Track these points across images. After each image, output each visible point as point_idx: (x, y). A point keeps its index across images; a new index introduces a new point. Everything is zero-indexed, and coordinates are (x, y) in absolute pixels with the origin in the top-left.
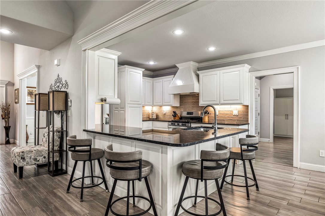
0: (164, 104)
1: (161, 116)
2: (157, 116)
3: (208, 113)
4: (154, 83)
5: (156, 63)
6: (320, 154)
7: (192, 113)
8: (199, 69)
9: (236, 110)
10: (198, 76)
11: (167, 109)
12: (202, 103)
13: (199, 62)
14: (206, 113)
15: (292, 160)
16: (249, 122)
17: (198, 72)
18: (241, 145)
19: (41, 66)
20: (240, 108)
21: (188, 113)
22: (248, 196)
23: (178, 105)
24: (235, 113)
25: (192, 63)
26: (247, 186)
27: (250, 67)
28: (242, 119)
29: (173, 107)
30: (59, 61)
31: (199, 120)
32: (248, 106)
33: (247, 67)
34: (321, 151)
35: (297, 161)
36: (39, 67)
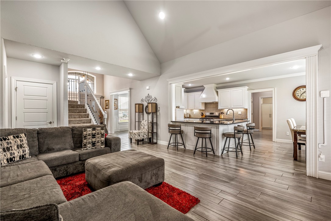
0: (195, 108)
1: (192, 116)
2: (190, 115)
3: (223, 113)
4: (189, 96)
5: (193, 85)
6: (287, 134)
7: (213, 113)
8: (217, 88)
9: (240, 111)
10: (217, 92)
11: (196, 111)
12: (219, 108)
13: (217, 84)
14: (222, 113)
15: (272, 139)
16: (248, 118)
17: (217, 90)
18: (247, 127)
19: (132, 89)
20: (242, 110)
21: (211, 114)
22: (251, 149)
23: (204, 109)
24: (240, 113)
25: (214, 85)
26: (250, 145)
27: (248, 87)
28: (243, 116)
29: (200, 110)
30: (150, 87)
31: (218, 117)
32: (247, 109)
33: (247, 88)
34: (287, 132)
35: (274, 138)
36: (130, 89)
